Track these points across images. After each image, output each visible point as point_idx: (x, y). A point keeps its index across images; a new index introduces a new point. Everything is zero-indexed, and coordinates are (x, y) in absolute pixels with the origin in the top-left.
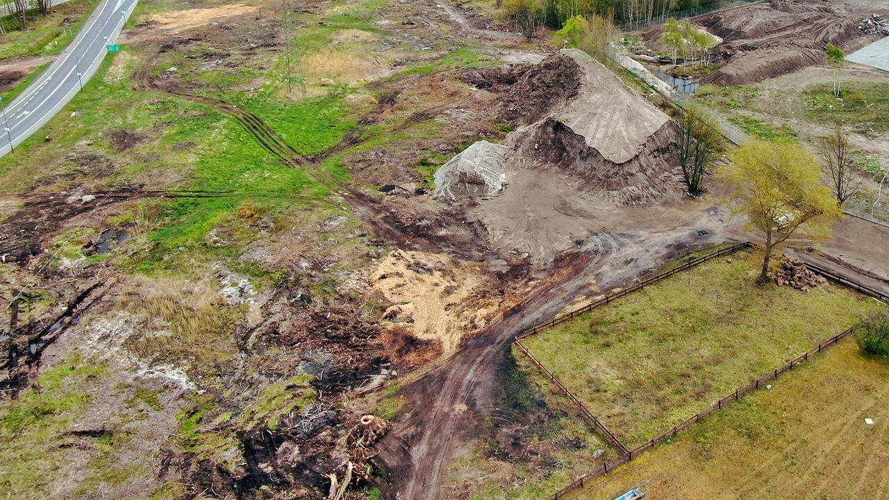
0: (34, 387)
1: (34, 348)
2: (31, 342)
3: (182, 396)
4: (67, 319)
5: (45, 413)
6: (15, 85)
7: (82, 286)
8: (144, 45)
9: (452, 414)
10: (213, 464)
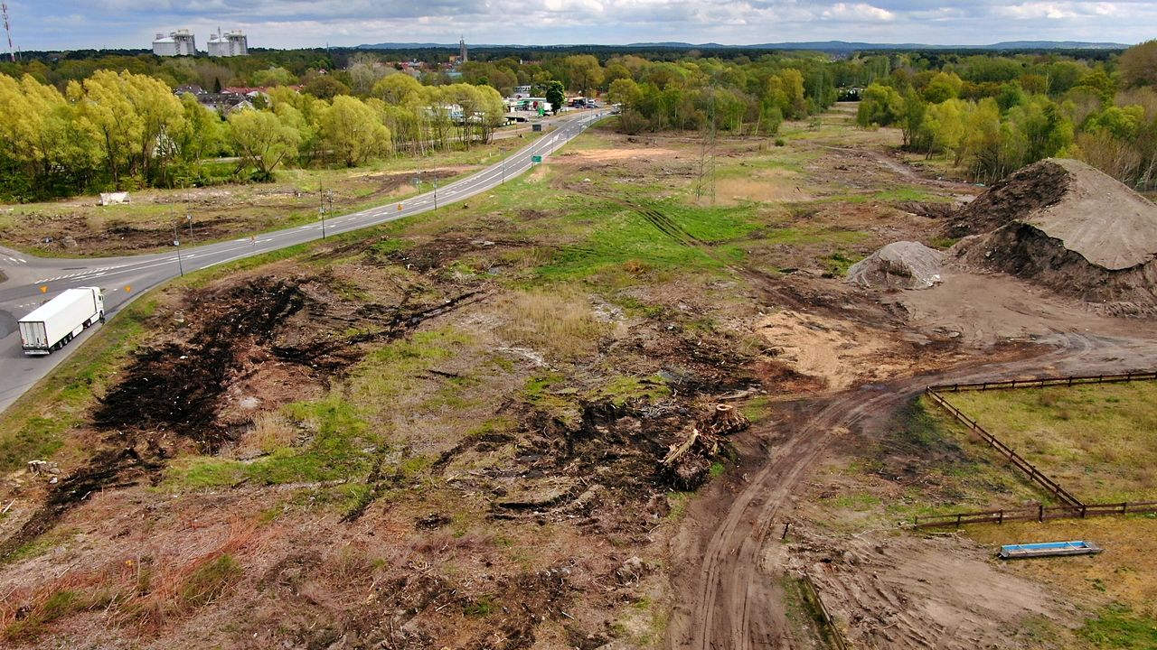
0: (407, 340)
1: (415, 320)
2: (413, 316)
3: (534, 368)
4: (448, 308)
5: (410, 355)
6: (449, 179)
7: (466, 291)
8: (563, 166)
9: (828, 433)
10: (550, 416)
